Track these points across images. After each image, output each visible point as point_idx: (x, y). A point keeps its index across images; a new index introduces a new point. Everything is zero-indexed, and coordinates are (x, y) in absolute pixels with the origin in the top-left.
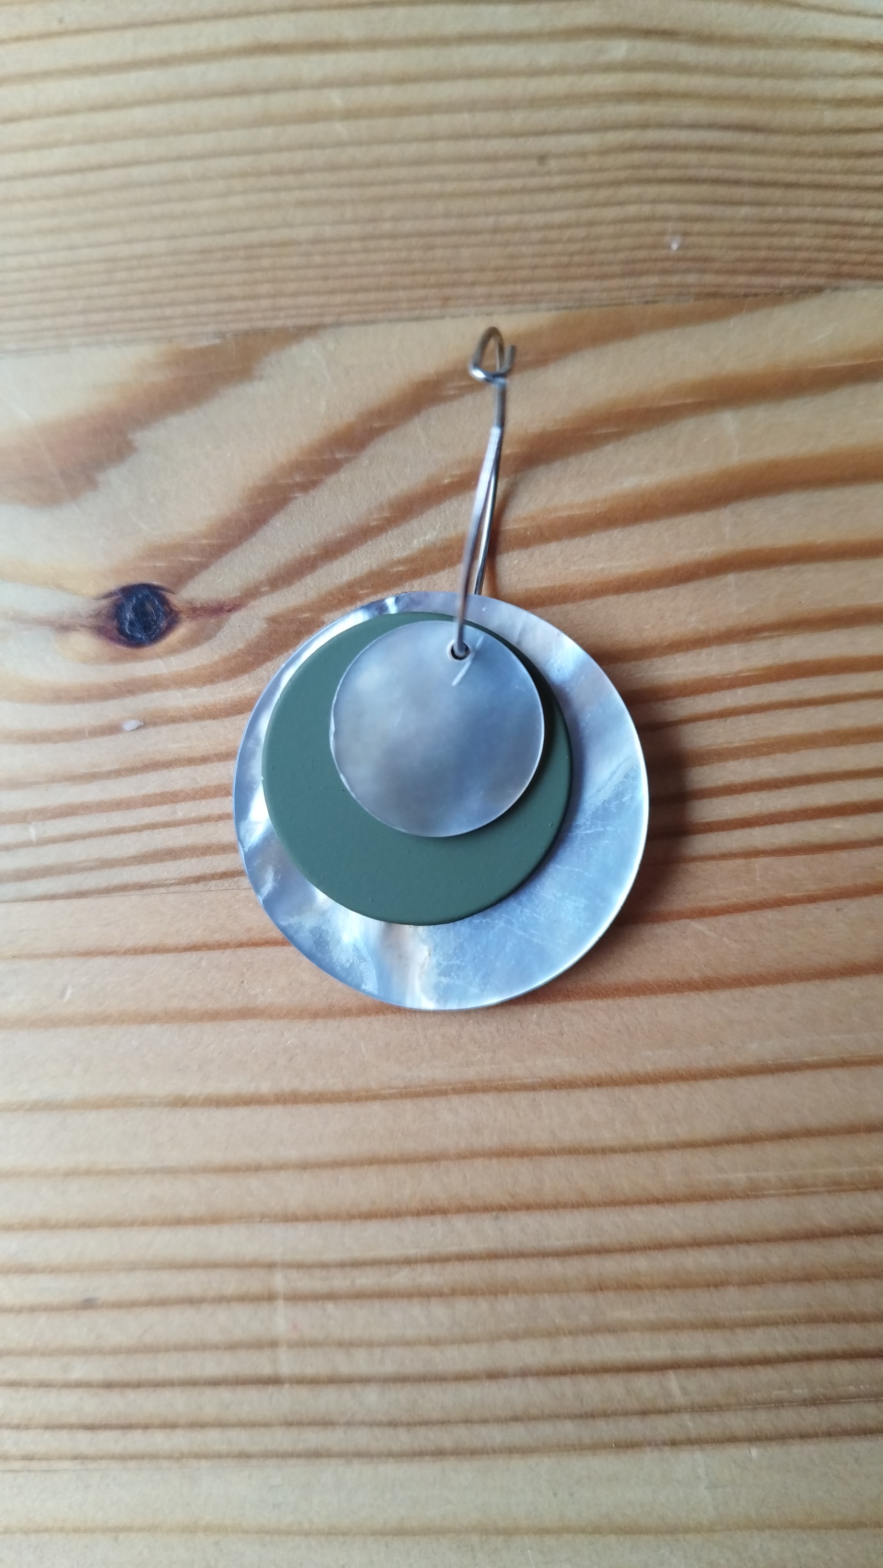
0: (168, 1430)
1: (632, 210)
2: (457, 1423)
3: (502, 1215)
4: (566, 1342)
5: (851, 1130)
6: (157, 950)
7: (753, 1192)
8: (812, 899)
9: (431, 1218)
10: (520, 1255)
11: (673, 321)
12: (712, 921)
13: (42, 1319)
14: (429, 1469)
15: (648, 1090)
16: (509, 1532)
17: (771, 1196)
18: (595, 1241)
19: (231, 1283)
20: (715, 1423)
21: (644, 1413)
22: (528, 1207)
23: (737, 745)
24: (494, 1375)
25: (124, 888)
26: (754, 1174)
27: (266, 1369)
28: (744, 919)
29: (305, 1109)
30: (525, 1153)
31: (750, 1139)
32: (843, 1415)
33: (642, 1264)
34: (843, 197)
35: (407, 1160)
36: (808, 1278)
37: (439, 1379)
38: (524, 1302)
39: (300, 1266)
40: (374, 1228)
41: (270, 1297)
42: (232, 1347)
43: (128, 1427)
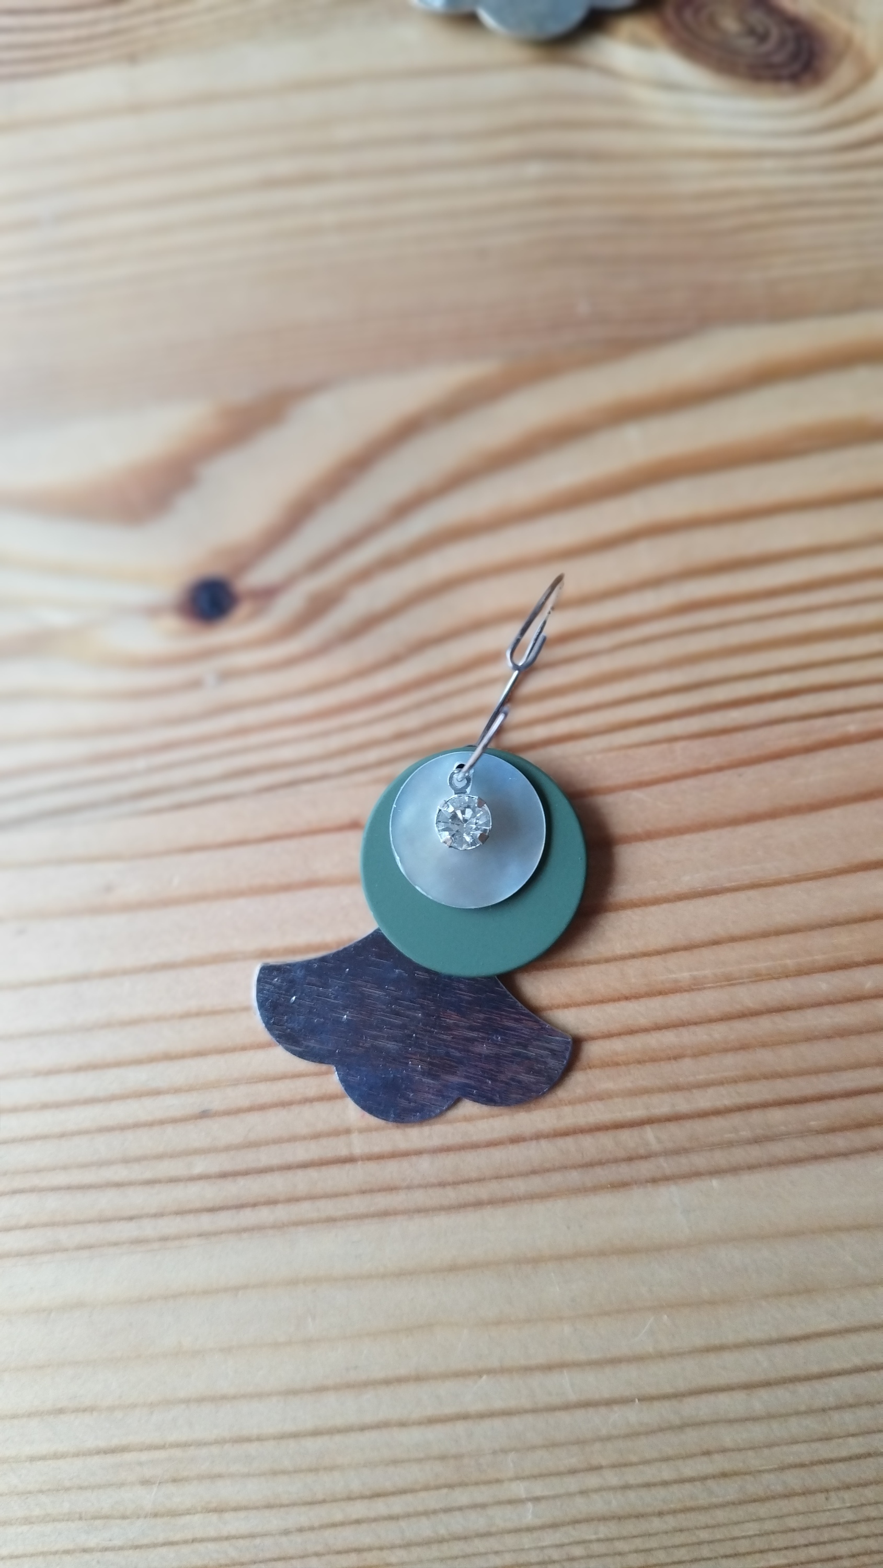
0: (272, 1206)
2: (490, 1179)
5: (765, 935)
6: (242, 842)
7: (695, 986)
8: (720, 769)
11: (586, 362)
12: (649, 790)
13: (170, 1130)
14: (471, 1218)
16: (536, 1261)
17: (710, 988)
20: (684, 1163)
21: (630, 1159)
24: (516, 1140)
25: (212, 800)
26: (695, 973)
27: (344, 1152)
28: (671, 787)
31: (689, 947)
32: (779, 1150)
36: (743, 1047)
37: (475, 1146)
42: (316, 1136)
43: (240, 1206)
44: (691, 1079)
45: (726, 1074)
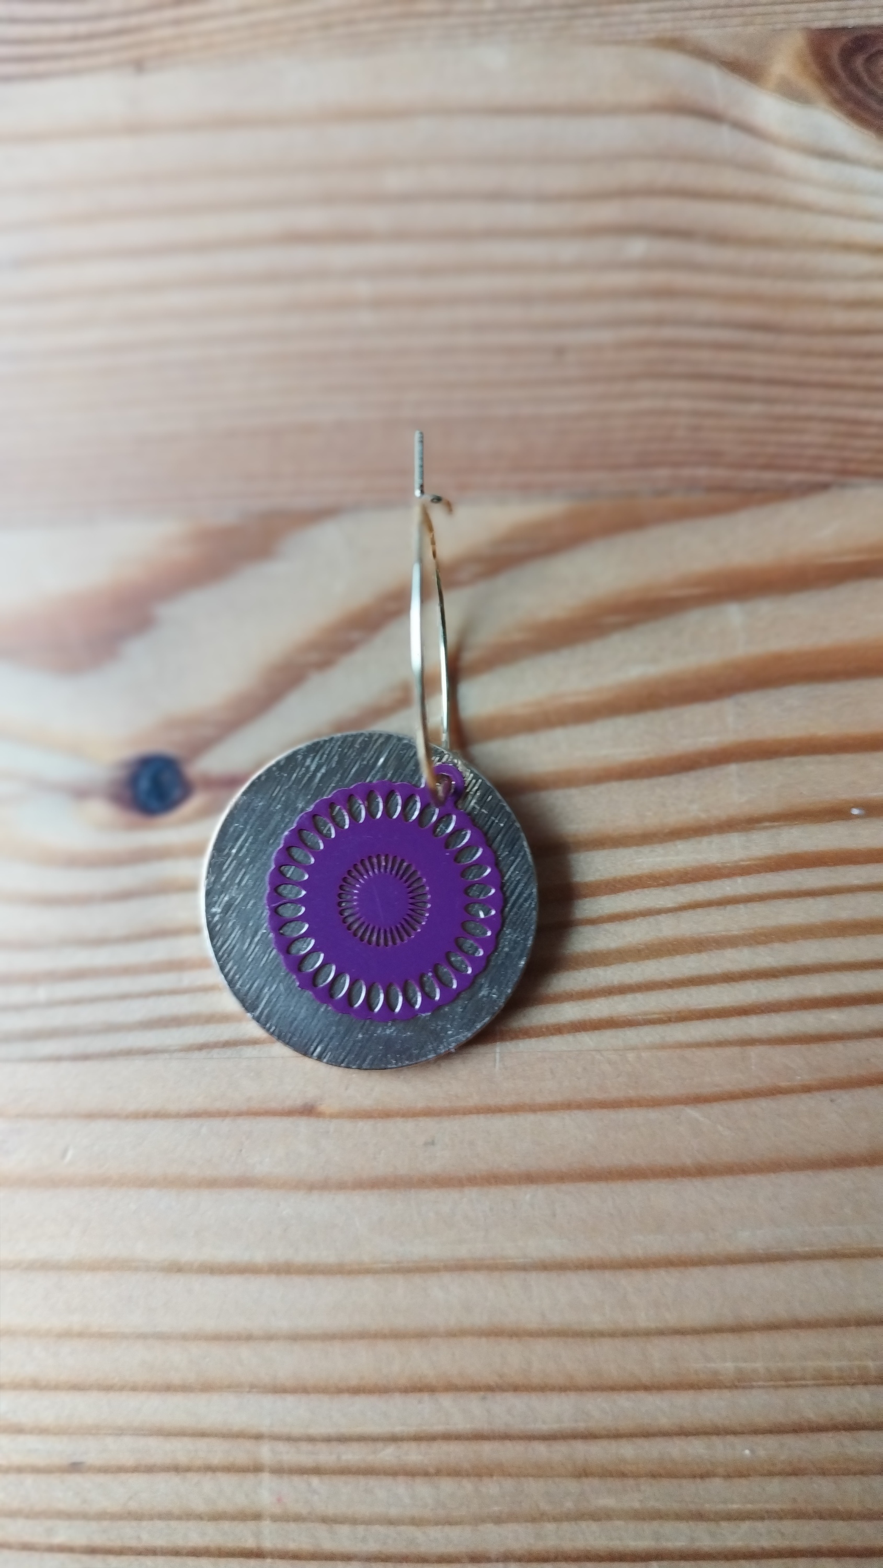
1: (645, 404)
3: (489, 1395)
4: (550, 1527)
5: (842, 1323)
6: (159, 1115)
7: (741, 1383)
8: (807, 1089)
9: (418, 1395)
10: (506, 1437)
11: (683, 513)
12: (706, 1108)
13: (29, 1480)
15: (638, 1276)
17: (760, 1387)
18: (581, 1426)
19: (217, 1452)
22: (516, 1388)
23: (736, 933)
25: (128, 1053)
26: (743, 1365)
27: (250, 1543)
28: (738, 1107)
29: (298, 1280)
30: (516, 1334)
31: (739, 1329)
33: (628, 1450)
34: (851, 396)
35: (396, 1335)
36: (795, 1472)
37: (421, 1559)
38: (509, 1484)
39: (290, 1439)
40: (361, 1403)
41: (257, 1469)
42: (217, 1517)
44: (720, 1507)
45: (768, 1506)
